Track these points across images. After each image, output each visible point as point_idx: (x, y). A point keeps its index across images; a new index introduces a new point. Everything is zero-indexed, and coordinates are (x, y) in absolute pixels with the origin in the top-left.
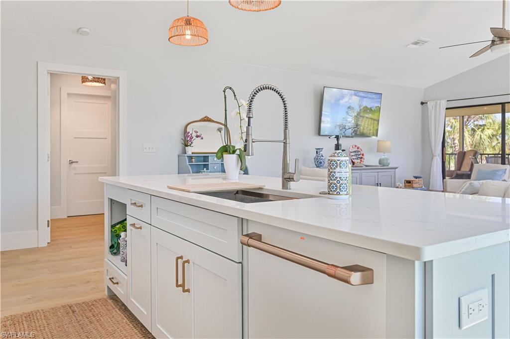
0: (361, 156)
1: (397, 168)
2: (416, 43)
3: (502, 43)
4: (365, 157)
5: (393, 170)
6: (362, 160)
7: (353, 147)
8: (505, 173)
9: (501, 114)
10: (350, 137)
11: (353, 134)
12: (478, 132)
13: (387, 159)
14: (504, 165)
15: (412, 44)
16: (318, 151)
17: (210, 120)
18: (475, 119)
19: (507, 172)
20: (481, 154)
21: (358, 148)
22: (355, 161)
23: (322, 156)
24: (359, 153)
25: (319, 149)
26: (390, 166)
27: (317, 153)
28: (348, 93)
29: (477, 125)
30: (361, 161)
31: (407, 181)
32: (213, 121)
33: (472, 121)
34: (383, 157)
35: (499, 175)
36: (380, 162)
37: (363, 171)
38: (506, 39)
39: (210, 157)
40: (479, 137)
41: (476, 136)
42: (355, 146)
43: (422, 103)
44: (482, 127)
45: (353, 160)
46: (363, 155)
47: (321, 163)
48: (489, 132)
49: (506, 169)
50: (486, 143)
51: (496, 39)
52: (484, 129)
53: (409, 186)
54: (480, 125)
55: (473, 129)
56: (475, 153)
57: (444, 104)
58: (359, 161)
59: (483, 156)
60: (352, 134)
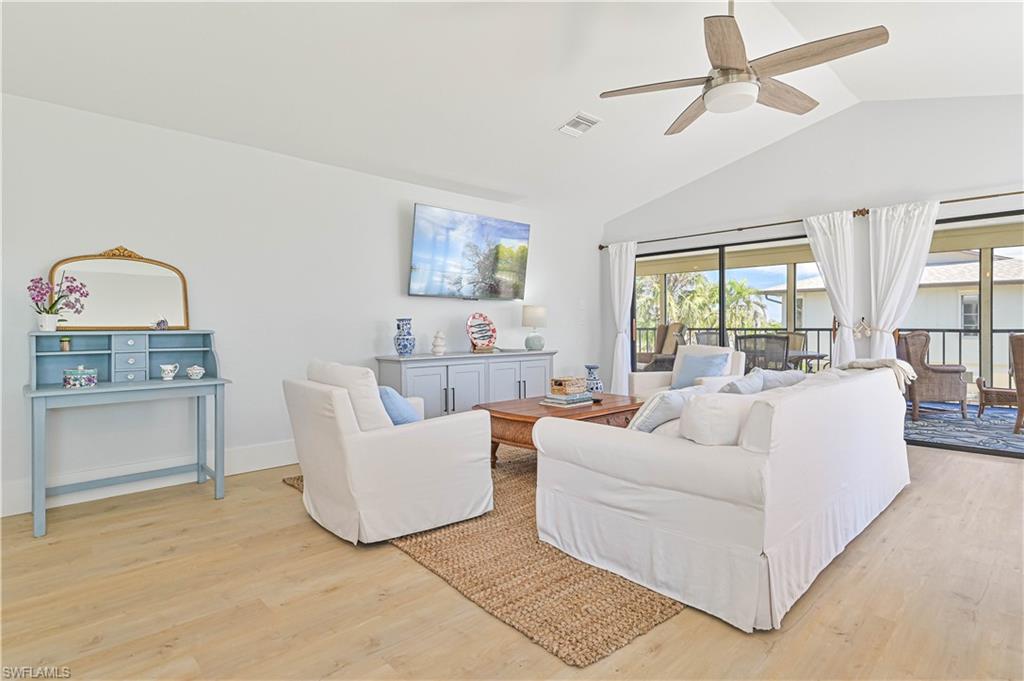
0: (489, 333)
1: (555, 353)
2: (575, 124)
3: (727, 80)
4: (498, 334)
5: (548, 357)
6: (492, 339)
7: (474, 318)
8: (726, 360)
9: (718, 271)
10: (470, 299)
11: (477, 293)
12: (687, 300)
13: (539, 338)
14: (725, 348)
15: (567, 124)
16: (401, 324)
17: (130, 256)
18: (683, 283)
19: (730, 359)
20: (690, 329)
21: (485, 319)
22: (479, 343)
23: (409, 334)
24: (488, 328)
25: (402, 320)
26: (544, 350)
27: (399, 328)
28: (466, 218)
29: (685, 292)
30: (489, 342)
31: (556, 382)
32: (140, 259)
33: (680, 285)
34: (532, 335)
35: (717, 365)
36: (527, 342)
37: (491, 360)
38: (735, 72)
39: (113, 337)
40: (687, 308)
41: (684, 306)
42: (481, 315)
43: (601, 247)
44: (692, 294)
45: (475, 342)
46: (494, 331)
47: (405, 346)
48: (699, 300)
49: (728, 355)
50: (696, 315)
51: (716, 74)
52: (693, 297)
53: (559, 390)
54: (690, 292)
55: (680, 297)
56: (682, 327)
57: (633, 249)
58: (486, 342)
59: (693, 332)
60: (474, 293)
